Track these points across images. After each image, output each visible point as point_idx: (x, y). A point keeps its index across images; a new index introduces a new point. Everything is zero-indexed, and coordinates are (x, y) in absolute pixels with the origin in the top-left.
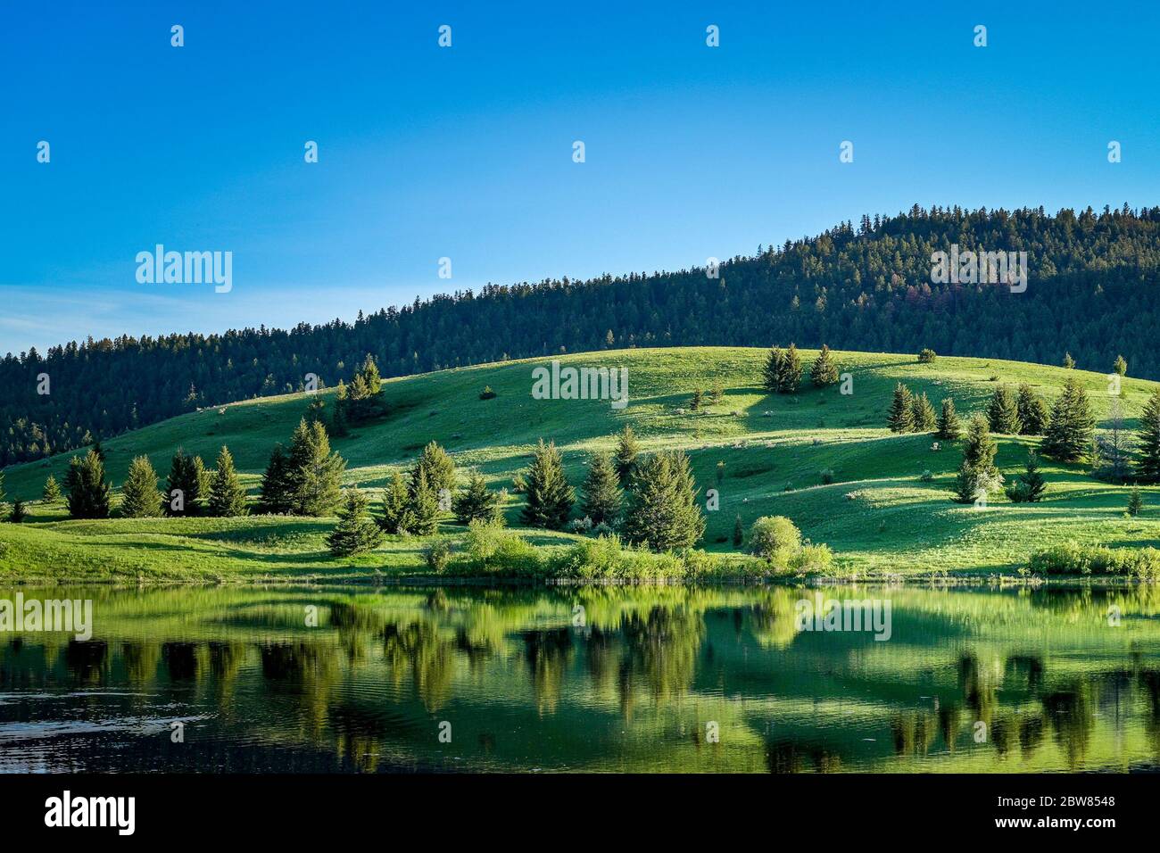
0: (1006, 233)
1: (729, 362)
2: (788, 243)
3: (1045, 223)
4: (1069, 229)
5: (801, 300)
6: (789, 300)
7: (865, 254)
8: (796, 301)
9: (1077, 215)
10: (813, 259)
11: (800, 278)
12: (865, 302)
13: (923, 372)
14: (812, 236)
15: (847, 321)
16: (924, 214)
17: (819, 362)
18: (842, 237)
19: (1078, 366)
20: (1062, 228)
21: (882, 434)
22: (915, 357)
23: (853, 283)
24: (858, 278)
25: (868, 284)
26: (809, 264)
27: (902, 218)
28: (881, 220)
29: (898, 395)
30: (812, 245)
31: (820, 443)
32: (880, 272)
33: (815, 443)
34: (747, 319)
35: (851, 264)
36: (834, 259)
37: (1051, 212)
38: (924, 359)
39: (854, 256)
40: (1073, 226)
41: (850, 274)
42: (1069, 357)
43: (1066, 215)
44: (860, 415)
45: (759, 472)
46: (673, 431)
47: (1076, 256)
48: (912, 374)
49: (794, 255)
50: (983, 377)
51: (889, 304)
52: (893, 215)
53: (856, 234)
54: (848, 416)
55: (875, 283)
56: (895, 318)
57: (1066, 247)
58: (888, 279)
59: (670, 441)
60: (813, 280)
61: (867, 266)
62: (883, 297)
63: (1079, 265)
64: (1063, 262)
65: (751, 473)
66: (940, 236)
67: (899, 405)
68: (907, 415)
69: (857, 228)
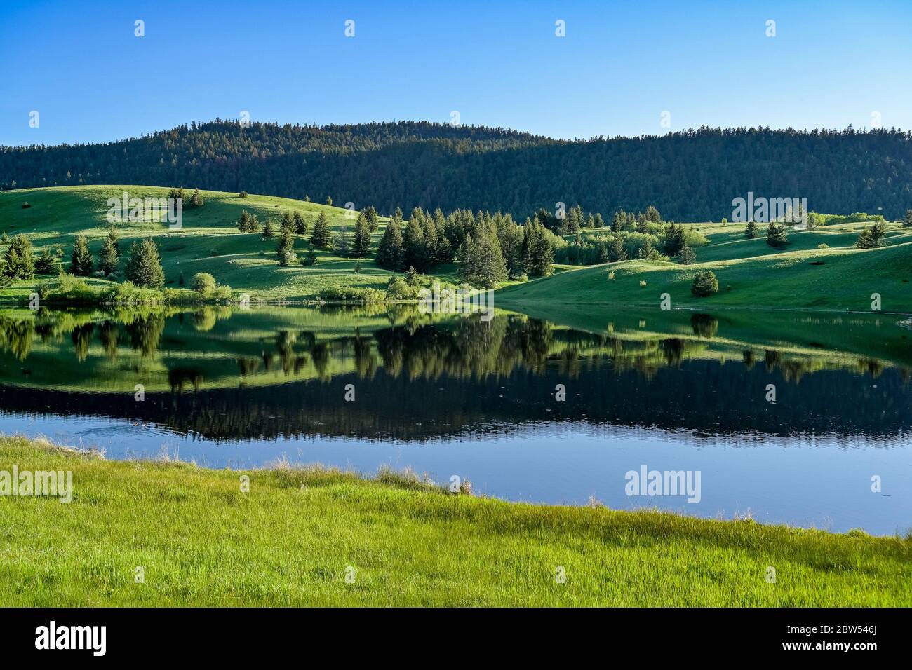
0: (261, 133)
1: (149, 194)
2: (156, 132)
3: (278, 130)
4: (290, 133)
5: (164, 160)
6: (158, 160)
7: (195, 140)
8: (162, 161)
9: (292, 127)
10: (170, 141)
11: (163, 150)
12: (196, 163)
13: (242, 202)
14: (168, 129)
15: (187, 171)
16: (222, 123)
17: (194, 196)
18: (182, 131)
19: (312, 201)
20: (286, 133)
21: (235, 231)
22: (238, 194)
23: (189, 153)
24: (192, 151)
25: (197, 154)
26: (168, 143)
27: (211, 124)
28: (201, 124)
29: (243, 215)
30: (169, 135)
31: (206, 236)
32: (202, 149)
33: (204, 236)
34: (137, 169)
35: (188, 144)
36: (180, 141)
37: (281, 125)
38: (242, 196)
39: (189, 141)
40: (291, 131)
41: (187, 149)
42: (307, 197)
43: (288, 126)
44: (216, 221)
45: (179, 249)
46: (127, 227)
47: (293, 145)
48: (238, 203)
49: (160, 138)
50: (271, 205)
51: (207, 164)
52: (207, 122)
53: (189, 130)
54: (210, 221)
55: (200, 154)
56: (210, 171)
57: (288, 141)
58: (206, 152)
59: (126, 232)
60: (170, 151)
61: (196, 146)
62: (204, 161)
63: (295, 150)
64: (288, 148)
65: (175, 249)
66: (230, 134)
67: (244, 220)
68: (247, 224)
69: (189, 128)
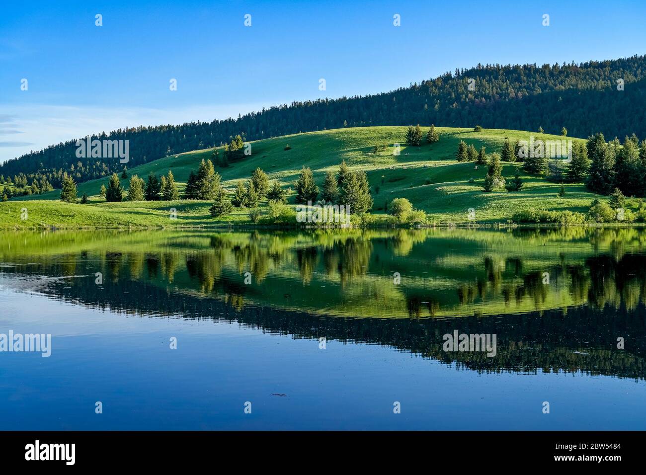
0: (519, 75)
1: (391, 133)
2: (424, 81)
3: (537, 70)
4: (547, 73)
5: (428, 106)
6: (423, 106)
7: (457, 85)
8: (426, 106)
9: (551, 66)
10: (434, 88)
11: (428, 96)
12: (456, 106)
13: (476, 136)
14: (434, 78)
15: (448, 115)
16: (483, 68)
17: (430, 132)
18: (447, 78)
19: (545, 132)
20: (544, 73)
21: (455, 162)
22: (472, 129)
23: (451, 98)
24: (453, 96)
25: (458, 98)
26: (432, 90)
27: (473, 69)
28: (464, 71)
29: (461, 145)
30: (434, 83)
31: (427, 167)
32: (463, 93)
33: (424, 167)
34: (404, 115)
35: (451, 90)
36: (443, 88)
37: (540, 66)
38: (476, 130)
39: (452, 86)
40: (549, 71)
41: (450, 94)
42: (541, 128)
43: (546, 66)
44: (447, 155)
45: (399, 180)
46: (365, 163)
47: (550, 84)
48: (471, 137)
49: (426, 86)
50: (502, 137)
51: (467, 107)
52: (469, 68)
53: (453, 77)
54: (442, 155)
55: (461, 98)
56: (470, 113)
57: (546, 80)
58: (467, 96)
59: (363, 167)
60: (434, 97)
61: (457, 91)
62: (464, 104)
63: (551, 88)
64: (544, 87)
65: (396, 180)
66: (490, 77)
67: (461, 150)
68: (465, 154)
69: (453, 74)
